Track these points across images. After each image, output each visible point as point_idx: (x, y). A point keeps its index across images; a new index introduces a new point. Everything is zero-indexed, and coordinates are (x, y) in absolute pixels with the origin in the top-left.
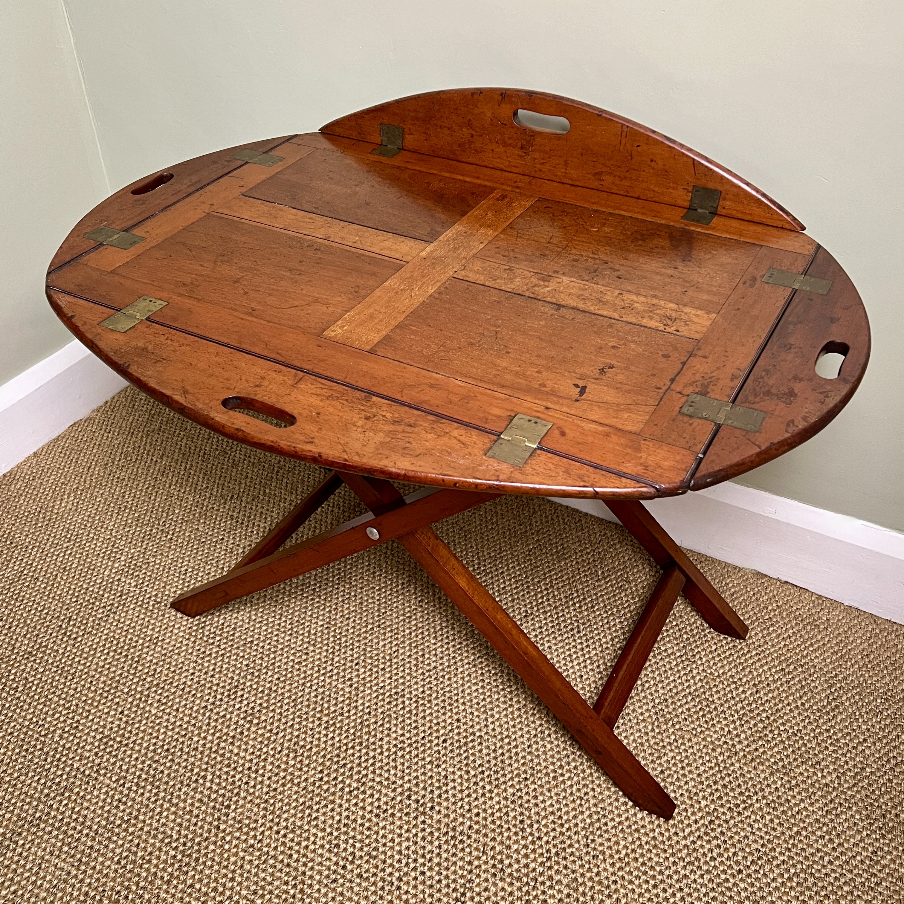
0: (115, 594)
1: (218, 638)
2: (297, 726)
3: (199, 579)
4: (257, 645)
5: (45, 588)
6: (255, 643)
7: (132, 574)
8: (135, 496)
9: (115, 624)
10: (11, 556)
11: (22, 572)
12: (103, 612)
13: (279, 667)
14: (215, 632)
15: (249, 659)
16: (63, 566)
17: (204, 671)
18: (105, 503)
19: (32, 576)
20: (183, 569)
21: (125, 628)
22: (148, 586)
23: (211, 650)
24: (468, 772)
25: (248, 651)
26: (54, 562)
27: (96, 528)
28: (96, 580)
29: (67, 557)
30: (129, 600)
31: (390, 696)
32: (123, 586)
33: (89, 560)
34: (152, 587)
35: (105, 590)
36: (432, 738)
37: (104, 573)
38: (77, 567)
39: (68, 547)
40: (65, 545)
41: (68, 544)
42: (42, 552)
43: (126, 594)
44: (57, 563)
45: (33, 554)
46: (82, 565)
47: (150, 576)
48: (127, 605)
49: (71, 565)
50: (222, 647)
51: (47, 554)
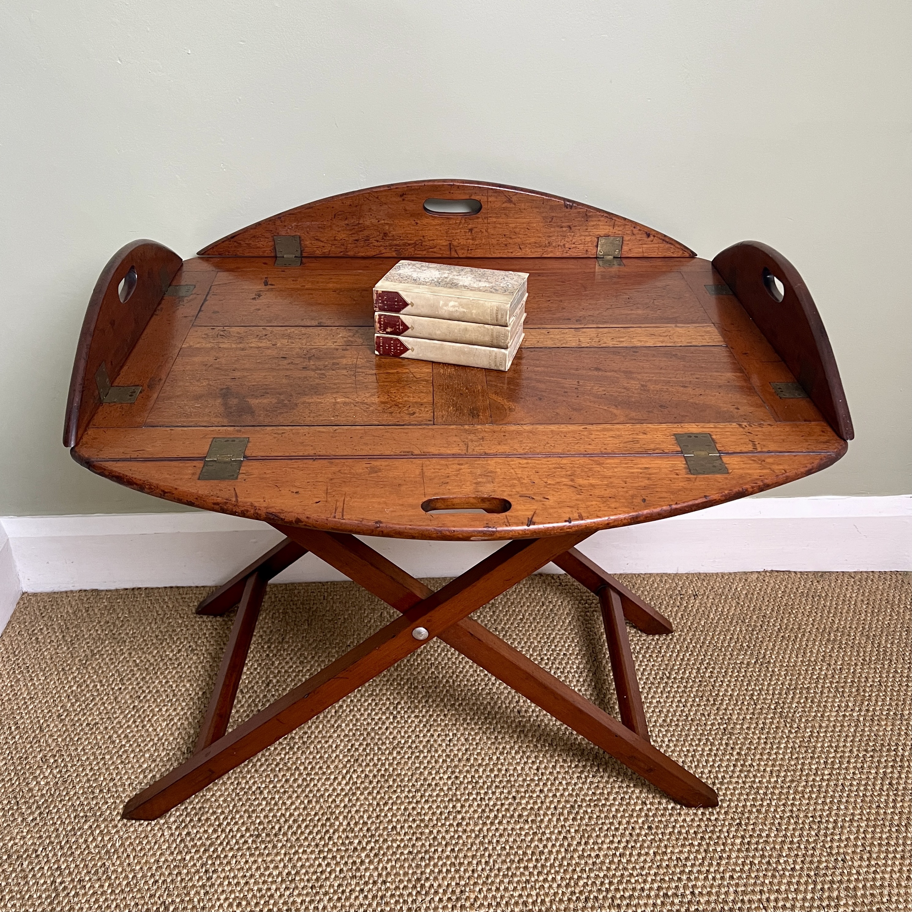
0: (197, 851)
1: (356, 841)
2: (511, 887)
3: (282, 790)
4: (402, 827)
5: (101, 886)
6: (399, 826)
7: (199, 820)
8: (126, 736)
9: (226, 883)
10: (23, 870)
11: (54, 882)
12: (200, 878)
13: (443, 838)
14: (347, 837)
15: (405, 846)
16: (103, 852)
17: (371, 881)
18: (96, 758)
19: (73, 880)
20: (254, 788)
21: (242, 882)
22: (228, 824)
23: (359, 856)
24: (691, 845)
25: (399, 838)
26: (87, 852)
27: (109, 790)
28: (160, 848)
29: (100, 838)
30: (220, 849)
31: (569, 813)
32: (200, 838)
33: (132, 829)
34: (236, 823)
35: (180, 852)
36: (638, 831)
37: (163, 835)
38: (122, 845)
39: (91, 827)
40: (86, 827)
41: (89, 824)
42: (62, 848)
43: (211, 845)
44: (92, 850)
45: (50, 855)
46: (127, 838)
47: (223, 812)
48: (222, 856)
49: (113, 845)
50: (369, 848)
51: (71, 847)
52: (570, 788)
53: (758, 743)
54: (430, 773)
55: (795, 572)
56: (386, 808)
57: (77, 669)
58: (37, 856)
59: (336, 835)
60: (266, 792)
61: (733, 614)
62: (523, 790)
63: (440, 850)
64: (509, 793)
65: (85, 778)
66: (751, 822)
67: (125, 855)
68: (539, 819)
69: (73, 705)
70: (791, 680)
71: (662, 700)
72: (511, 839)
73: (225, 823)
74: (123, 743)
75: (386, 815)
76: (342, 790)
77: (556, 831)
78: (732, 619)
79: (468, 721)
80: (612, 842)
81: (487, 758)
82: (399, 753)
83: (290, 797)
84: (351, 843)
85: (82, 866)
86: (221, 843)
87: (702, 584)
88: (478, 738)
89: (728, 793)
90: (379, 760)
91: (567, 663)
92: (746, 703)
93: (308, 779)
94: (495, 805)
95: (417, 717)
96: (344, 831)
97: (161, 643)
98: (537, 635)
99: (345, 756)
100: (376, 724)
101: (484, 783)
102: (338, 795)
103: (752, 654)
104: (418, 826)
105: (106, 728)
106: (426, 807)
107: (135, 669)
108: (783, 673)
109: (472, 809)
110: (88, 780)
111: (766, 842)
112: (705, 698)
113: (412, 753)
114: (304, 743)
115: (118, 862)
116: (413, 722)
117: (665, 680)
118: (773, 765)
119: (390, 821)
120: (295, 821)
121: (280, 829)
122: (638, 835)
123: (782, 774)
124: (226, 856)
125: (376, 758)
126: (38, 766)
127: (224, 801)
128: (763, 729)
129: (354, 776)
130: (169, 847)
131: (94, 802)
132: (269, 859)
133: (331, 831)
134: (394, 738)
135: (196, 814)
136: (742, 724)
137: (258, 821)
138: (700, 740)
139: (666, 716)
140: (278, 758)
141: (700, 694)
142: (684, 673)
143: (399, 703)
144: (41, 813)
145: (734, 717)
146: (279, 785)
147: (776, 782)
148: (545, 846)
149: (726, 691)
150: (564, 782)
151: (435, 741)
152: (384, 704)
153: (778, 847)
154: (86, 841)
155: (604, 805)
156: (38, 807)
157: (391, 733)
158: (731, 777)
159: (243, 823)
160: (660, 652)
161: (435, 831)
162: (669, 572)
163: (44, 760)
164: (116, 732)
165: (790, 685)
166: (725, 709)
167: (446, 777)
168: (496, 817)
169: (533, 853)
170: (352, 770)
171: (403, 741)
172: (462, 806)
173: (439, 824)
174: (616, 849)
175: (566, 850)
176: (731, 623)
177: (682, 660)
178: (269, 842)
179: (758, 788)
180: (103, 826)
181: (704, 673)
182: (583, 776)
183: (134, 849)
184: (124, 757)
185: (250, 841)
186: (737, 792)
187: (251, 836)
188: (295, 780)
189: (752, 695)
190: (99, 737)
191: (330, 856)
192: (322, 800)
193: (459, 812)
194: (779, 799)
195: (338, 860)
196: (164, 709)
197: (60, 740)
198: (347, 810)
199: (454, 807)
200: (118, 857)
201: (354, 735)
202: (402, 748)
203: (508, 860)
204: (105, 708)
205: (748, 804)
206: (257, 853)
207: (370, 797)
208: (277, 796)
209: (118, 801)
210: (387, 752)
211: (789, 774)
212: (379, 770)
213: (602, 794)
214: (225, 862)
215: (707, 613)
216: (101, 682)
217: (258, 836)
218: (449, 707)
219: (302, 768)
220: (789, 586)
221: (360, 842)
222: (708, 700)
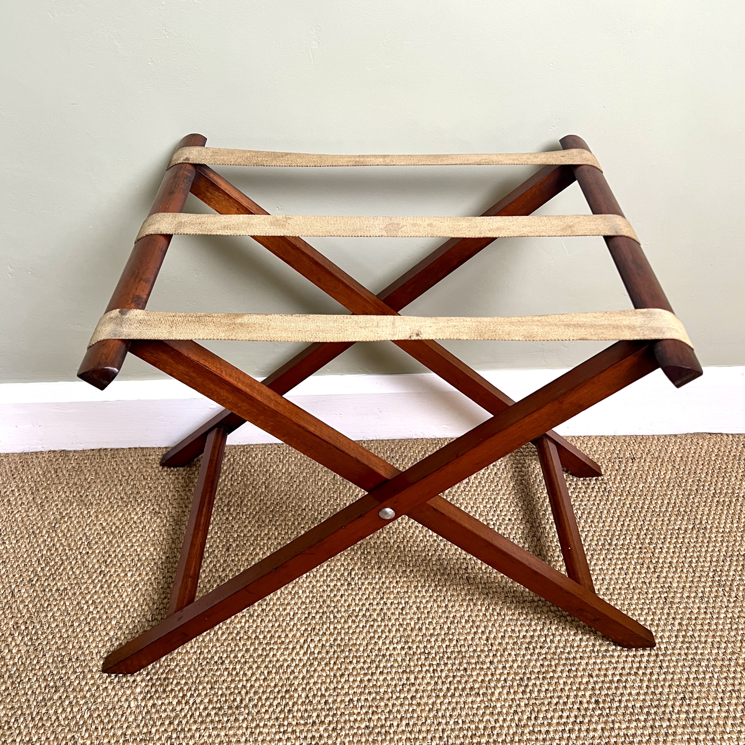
0: (162, 724)
1: (315, 714)
3: (243, 660)
4: (358, 700)
6: (355, 699)
7: (164, 691)
13: (398, 711)
14: (306, 710)
15: (362, 720)
16: (72, 724)
18: (65, 625)
20: (216, 658)
22: (192, 695)
23: (317, 730)
24: (638, 720)
25: (356, 711)
26: (57, 723)
27: (77, 659)
28: (126, 719)
29: (69, 710)
30: (184, 722)
31: (519, 685)
32: (165, 711)
33: (100, 700)
34: (199, 695)
35: (146, 725)
36: (585, 705)
37: (129, 706)
38: (91, 716)
39: (60, 697)
40: (56, 697)
41: (58, 694)
42: (33, 719)
43: (175, 718)
44: (62, 723)
45: (22, 727)
46: (95, 710)
47: (186, 683)
48: (186, 729)
49: (82, 716)
50: (327, 721)
51: (41, 719)
52: (519, 659)
53: (698, 613)
54: (384, 643)
55: (727, 435)
56: (343, 680)
57: (47, 532)
58: (10, 728)
59: (296, 708)
60: (227, 662)
61: (670, 478)
62: (473, 661)
63: (395, 724)
64: (460, 664)
65: (55, 646)
66: (695, 696)
67: (94, 727)
68: (490, 691)
69: (43, 569)
70: (727, 547)
71: (604, 568)
72: (464, 713)
73: (189, 695)
74: (91, 610)
75: (343, 687)
76: (300, 660)
77: (507, 705)
78: (669, 483)
79: (419, 588)
80: (561, 717)
81: (438, 627)
82: (354, 622)
83: (250, 668)
84: (310, 717)
85: (52, 738)
86: (185, 716)
87: (639, 446)
88: (429, 606)
89: (671, 665)
90: (335, 628)
91: (512, 529)
92: (685, 571)
93: (268, 648)
94: (447, 677)
95: (370, 584)
96: (303, 703)
97: (127, 506)
98: (483, 499)
99: (302, 625)
100: (332, 591)
101: (436, 653)
102: (297, 665)
103: (689, 519)
104: (374, 699)
105: (75, 594)
106: (381, 678)
107: (102, 532)
108: (719, 540)
109: (426, 681)
110: (58, 649)
111: (710, 717)
112: (645, 566)
113: (367, 621)
114: (263, 610)
115: (87, 735)
116: (366, 589)
117: (607, 547)
118: (714, 636)
119: (347, 694)
120: (255, 693)
121: (241, 701)
122: (586, 709)
123: (723, 645)
124: (190, 730)
125: (332, 627)
126: (10, 634)
127: (188, 671)
128: (702, 598)
129: (312, 645)
130: (135, 720)
131: (64, 671)
132: (231, 733)
133: (291, 703)
134: (349, 606)
135: (161, 685)
136: (682, 593)
137: (220, 692)
138: (642, 609)
139: (609, 584)
140: (238, 626)
141: (641, 561)
142: (625, 539)
143: (353, 569)
144: (13, 683)
145: (675, 585)
146: (240, 655)
147: (718, 654)
148: (496, 721)
149: (665, 557)
150: (513, 653)
151: (388, 609)
152: (339, 570)
153: (721, 722)
154: (56, 712)
155: (552, 678)
156: (10, 677)
157: (345, 601)
158: (673, 649)
159: (206, 695)
160: (601, 517)
161: (390, 704)
162: (606, 434)
163: (16, 626)
164: (84, 598)
165: (726, 552)
166: (665, 577)
167: (399, 647)
168: (448, 689)
169: (485, 728)
170: (309, 640)
171: (357, 609)
172: (416, 678)
173: (394, 697)
174: (565, 724)
175: (517, 726)
176: (668, 486)
177: (623, 525)
178: (231, 715)
179: (700, 660)
180: (72, 696)
181: (644, 539)
182: (531, 647)
183: (102, 721)
184: (92, 624)
185: (213, 713)
186: (680, 664)
187: (213, 708)
188: (255, 650)
189: (691, 562)
190: (68, 604)
191: (290, 730)
192: (281, 671)
193: (413, 684)
194: (721, 672)
195: (298, 734)
196: (129, 574)
197: (30, 606)
198: (305, 682)
199: (408, 679)
200: (87, 730)
201: (311, 602)
202: (357, 616)
203: (461, 736)
204: (74, 573)
205: (691, 676)
206: (220, 726)
207: (328, 668)
208: (238, 667)
209: (86, 671)
210: (343, 620)
211: (729, 646)
212: (335, 640)
213: (550, 666)
214: (189, 735)
215: (644, 477)
216: (69, 545)
217: (220, 708)
218: (400, 574)
219: (261, 637)
220: (722, 449)
221: (318, 716)
222: (648, 567)
